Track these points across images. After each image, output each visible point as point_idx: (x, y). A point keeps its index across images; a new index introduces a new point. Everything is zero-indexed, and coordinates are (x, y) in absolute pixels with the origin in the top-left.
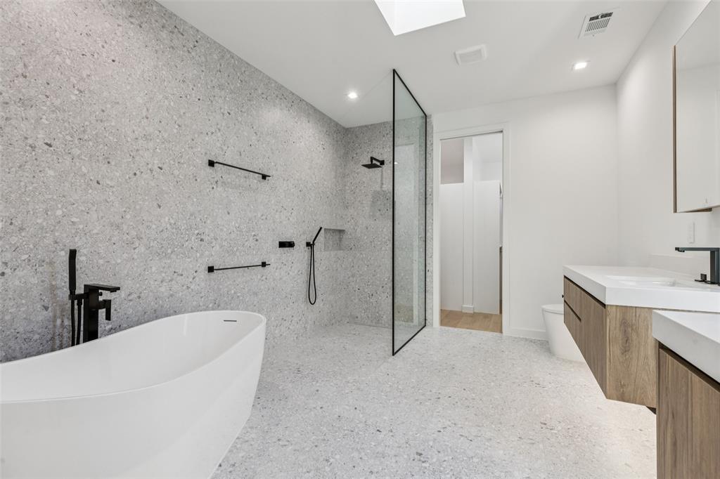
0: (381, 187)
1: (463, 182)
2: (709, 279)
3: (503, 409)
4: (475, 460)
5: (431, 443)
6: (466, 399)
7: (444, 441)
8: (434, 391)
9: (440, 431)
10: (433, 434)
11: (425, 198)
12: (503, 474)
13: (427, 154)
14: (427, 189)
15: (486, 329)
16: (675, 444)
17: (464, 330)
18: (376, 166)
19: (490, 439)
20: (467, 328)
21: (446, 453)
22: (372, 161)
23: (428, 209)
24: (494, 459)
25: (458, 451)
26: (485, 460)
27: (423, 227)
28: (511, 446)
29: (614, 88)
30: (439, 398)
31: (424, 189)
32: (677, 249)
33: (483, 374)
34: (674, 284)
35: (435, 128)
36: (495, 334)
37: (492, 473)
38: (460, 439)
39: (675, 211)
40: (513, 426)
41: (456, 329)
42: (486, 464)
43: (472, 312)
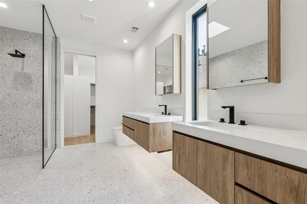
0: (23, 70)
1: (73, 75)
2: (164, 113)
3: (110, 171)
4: (110, 195)
5: (88, 200)
6: (94, 174)
7: (94, 196)
8: (77, 177)
9: (89, 193)
10: (87, 195)
11: (56, 81)
12: (121, 194)
13: (57, 57)
14: (57, 76)
15: (88, 142)
16: (179, 156)
17: (78, 145)
18: (18, 56)
19: (111, 185)
20: (79, 144)
21: (97, 200)
22: (16, 53)
23: (57, 86)
24: (116, 191)
25: (101, 196)
26: (113, 193)
27: (54, 96)
28: (119, 183)
29: (132, 53)
30: (81, 179)
31: (55, 76)
32: (159, 105)
33: (96, 161)
34: (156, 115)
35: (61, 46)
36: (93, 143)
37: (118, 196)
38: (100, 191)
39: (156, 95)
40: (116, 176)
41: (74, 146)
42: (114, 195)
43: (78, 136)
